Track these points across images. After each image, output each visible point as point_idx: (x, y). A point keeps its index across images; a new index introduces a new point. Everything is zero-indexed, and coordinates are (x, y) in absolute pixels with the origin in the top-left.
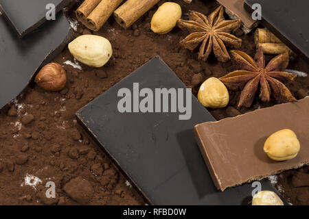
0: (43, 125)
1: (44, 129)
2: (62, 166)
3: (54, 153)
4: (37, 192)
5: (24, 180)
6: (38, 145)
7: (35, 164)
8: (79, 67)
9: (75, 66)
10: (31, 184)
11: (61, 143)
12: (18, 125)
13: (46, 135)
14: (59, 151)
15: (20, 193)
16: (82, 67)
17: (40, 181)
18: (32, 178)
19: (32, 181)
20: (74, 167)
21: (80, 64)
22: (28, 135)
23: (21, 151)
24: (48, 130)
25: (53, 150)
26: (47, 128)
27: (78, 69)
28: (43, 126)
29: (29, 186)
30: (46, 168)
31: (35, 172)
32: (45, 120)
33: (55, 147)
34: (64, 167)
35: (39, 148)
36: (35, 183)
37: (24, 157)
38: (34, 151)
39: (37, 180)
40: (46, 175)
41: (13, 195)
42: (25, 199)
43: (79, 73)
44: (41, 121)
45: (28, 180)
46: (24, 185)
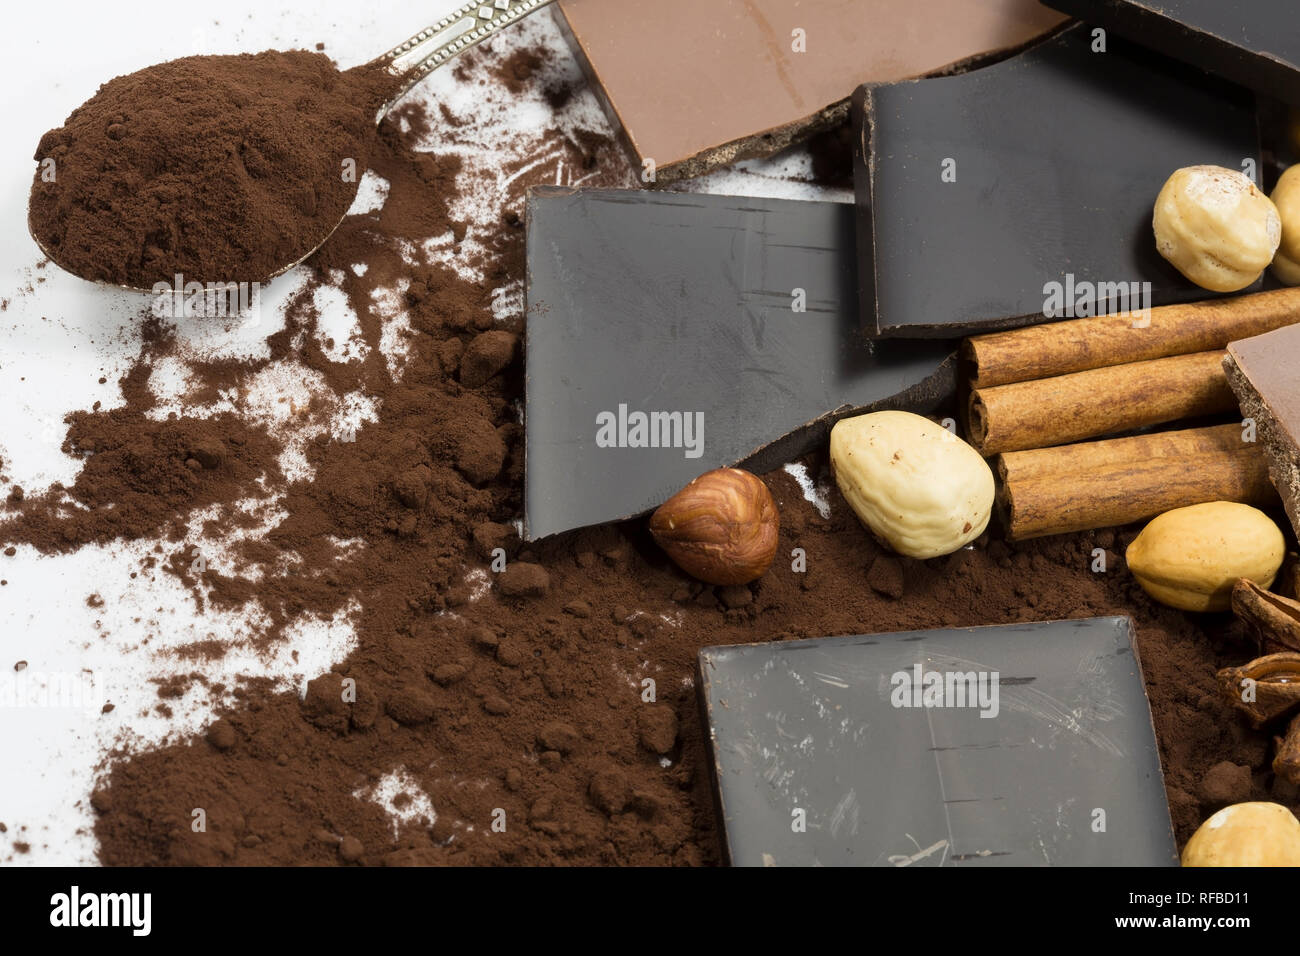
0: (563, 627)
1: (557, 645)
2: (541, 808)
3: (541, 747)
4: (395, 849)
5: (374, 781)
6: (503, 688)
7: (450, 749)
8: (824, 507)
9: (810, 495)
10: (390, 809)
11: (590, 729)
12: (475, 583)
13: (553, 671)
14: (565, 753)
15: (331, 817)
16: (834, 512)
17: (432, 817)
18: (411, 791)
19: (401, 801)
20: (579, 836)
21: (836, 496)
22: (488, 636)
23: (431, 677)
24: (571, 659)
25: (544, 735)
26: (573, 648)
27: (817, 511)
28: (560, 632)
29: (380, 810)
30: (482, 785)
31: (433, 776)
32: (583, 616)
33: (557, 728)
34: (545, 818)
35: (495, 700)
36: (407, 814)
37: (426, 698)
38: (474, 703)
39: (422, 807)
40: (465, 807)
41: (304, 807)
42: (337, 846)
43: (809, 525)
44: (566, 611)
45: (389, 788)
46: (364, 799)
